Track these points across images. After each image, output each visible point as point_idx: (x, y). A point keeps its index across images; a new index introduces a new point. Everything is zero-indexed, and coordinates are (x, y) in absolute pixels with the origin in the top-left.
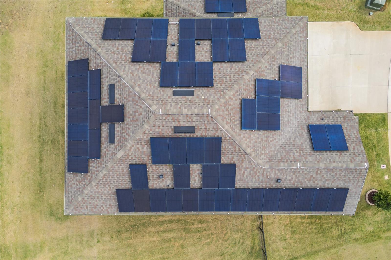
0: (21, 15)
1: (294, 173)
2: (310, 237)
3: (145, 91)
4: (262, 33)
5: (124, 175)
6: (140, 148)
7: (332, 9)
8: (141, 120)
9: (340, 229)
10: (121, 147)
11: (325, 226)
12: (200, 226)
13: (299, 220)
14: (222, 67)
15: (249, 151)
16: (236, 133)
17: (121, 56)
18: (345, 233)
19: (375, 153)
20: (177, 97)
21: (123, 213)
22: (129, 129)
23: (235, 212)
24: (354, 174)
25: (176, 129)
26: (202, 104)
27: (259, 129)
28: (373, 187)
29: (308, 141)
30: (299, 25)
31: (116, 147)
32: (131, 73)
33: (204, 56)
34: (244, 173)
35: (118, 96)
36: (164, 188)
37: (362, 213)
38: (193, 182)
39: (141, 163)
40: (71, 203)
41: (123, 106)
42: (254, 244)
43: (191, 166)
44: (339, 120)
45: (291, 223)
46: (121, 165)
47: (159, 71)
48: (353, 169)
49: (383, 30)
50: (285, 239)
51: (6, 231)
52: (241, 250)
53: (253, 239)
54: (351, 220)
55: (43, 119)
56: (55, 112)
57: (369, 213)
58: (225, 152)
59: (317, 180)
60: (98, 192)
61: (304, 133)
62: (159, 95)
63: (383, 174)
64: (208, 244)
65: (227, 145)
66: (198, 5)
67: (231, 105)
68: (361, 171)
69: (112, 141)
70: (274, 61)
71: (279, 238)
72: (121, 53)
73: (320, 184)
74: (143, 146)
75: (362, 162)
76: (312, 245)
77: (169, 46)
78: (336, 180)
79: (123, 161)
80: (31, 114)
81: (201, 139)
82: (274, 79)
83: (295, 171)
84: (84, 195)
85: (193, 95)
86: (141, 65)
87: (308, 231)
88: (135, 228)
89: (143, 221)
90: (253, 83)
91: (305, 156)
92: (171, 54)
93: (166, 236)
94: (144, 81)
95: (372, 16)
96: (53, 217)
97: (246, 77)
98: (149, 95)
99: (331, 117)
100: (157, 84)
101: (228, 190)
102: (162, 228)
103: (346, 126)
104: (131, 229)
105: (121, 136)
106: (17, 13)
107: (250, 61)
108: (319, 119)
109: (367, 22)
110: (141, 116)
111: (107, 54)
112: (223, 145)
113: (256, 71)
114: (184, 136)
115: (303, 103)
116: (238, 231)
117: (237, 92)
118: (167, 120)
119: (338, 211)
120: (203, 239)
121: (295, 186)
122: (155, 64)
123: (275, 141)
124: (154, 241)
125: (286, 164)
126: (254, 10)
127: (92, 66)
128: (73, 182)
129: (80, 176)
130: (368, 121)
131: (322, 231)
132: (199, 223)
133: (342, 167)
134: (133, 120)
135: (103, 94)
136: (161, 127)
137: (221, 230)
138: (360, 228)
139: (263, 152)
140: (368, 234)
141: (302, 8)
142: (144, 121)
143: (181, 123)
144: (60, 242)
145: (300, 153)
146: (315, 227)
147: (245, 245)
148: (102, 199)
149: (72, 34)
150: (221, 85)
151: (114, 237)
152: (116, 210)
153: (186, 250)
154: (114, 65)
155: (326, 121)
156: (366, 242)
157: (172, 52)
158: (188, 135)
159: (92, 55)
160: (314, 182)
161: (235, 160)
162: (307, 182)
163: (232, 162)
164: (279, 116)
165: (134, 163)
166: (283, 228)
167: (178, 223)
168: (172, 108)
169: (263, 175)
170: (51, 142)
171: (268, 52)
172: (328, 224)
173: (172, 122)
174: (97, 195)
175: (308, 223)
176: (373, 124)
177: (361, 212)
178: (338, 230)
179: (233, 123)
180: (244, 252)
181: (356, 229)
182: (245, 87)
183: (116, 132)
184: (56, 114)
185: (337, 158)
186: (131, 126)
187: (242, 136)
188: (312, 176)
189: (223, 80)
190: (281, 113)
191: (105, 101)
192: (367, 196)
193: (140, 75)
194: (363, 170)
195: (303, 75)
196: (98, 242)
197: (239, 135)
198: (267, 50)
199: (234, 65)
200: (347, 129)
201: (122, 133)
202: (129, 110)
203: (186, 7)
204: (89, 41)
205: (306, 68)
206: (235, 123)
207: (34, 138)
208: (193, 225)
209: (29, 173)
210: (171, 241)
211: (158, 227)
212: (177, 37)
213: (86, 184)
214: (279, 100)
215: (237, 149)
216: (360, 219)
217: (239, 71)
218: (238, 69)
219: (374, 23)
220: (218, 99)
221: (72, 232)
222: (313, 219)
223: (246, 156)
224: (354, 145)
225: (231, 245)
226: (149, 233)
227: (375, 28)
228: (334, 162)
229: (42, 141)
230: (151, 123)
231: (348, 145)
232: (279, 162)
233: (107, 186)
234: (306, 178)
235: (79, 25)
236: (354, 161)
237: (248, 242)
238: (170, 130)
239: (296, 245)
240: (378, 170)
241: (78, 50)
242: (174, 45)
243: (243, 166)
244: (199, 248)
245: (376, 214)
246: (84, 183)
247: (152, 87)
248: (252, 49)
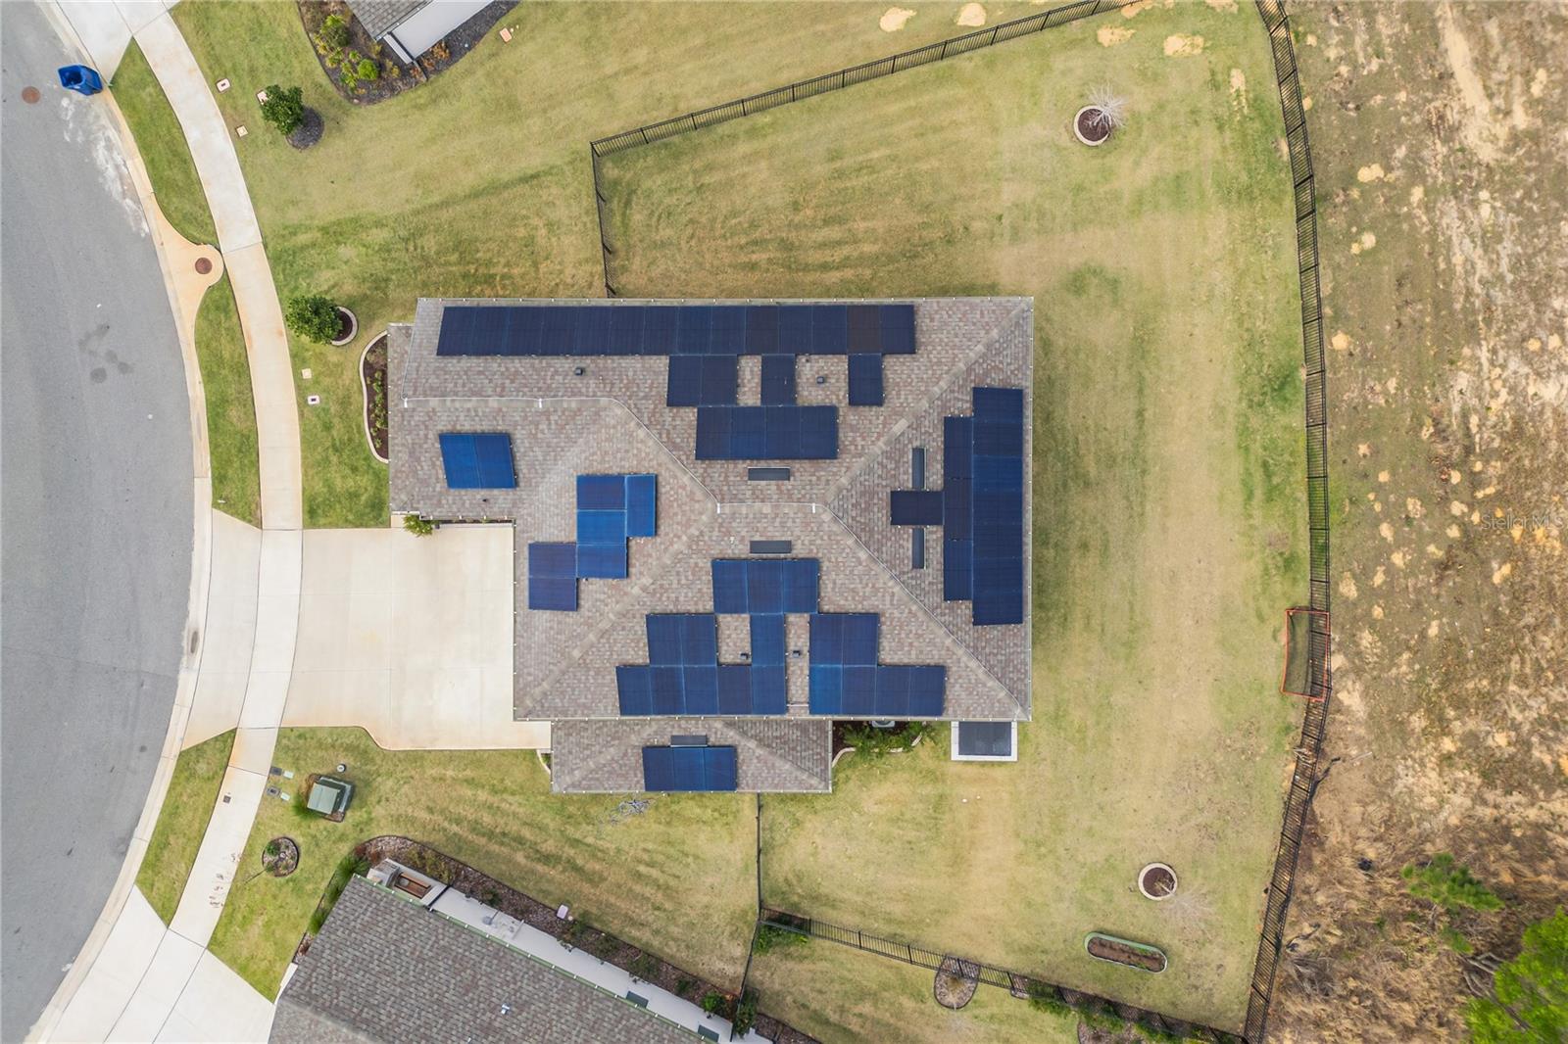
0: (1194, 772)
1: (549, 387)
2: (491, 231)
3: (847, 550)
4: (612, 680)
5: (898, 384)
6: (859, 439)
7: (434, 779)
8: (854, 493)
9: (419, 250)
10: (898, 440)
11: (454, 257)
12: (754, 257)
13: (516, 271)
14: (696, 604)
15: (641, 433)
16: (667, 469)
17: (901, 628)
18: (406, 240)
19: (334, 433)
20: (783, 539)
21: (908, 301)
22: (880, 477)
23: (669, 305)
24: (427, 385)
25: (786, 475)
26: (734, 524)
27: (620, 478)
28: (340, 350)
29: (518, 454)
30: (534, 700)
31: (910, 441)
32: (878, 590)
33: (732, 627)
34: (651, 387)
35: (905, 544)
36: (817, 357)
37: (365, 289)
38: (756, 369)
39: (861, 408)
40: (1017, 323)
41: (894, 522)
42: (624, 215)
43: (758, 403)
44: (450, 498)
45: (536, 265)
46: (902, 404)
47: (822, 594)
48: (430, 395)
49: (312, 729)
50: (549, 225)
51: (1227, 242)
52: (655, 198)
53: (625, 225)
54: (392, 272)
55: (1135, 515)
56: (1105, 533)
57: (349, 288)
58: (689, 431)
59: (502, 374)
60: (954, 347)
61: (525, 471)
62: (819, 542)
63: (316, 381)
64: (734, 214)
65: (684, 445)
66: (752, 767)
67: (678, 524)
68: (415, 391)
69: (919, 453)
70: (589, 618)
71: (563, 229)
72: (903, 636)
73: (495, 365)
74: (853, 442)
75: (414, 410)
76: (485, 212)
77: (806, 650)
78: (462, 373)
79: (896, 414)
80: (1164, 529)
81: (736, 456)
82: (590, 580)
83: (547, 391)
84: (984, 340)
85: (753, 543)
86: (860, 609)
87: (493, 246)
88: (910, 251)
89: (891, 267)
90: (633, 570)
91: (526, 422)
92: (799, 632)
93: (835, 233)
94: (851, 572)
95: (340, 762)
96: (1110, 276)
97: (646, 581)
98: (838, 542)
99: (467, 505)
100: (825, 566)
101: (684, 351)
102: (846, 250)
103: (439, 485)
104: (919, 249)
105: (897, 462)
106: (1202, 776)
107: (638, 616)
108: (492, 501)
109: (350, 749)
110: (854, 501)
111: (932, 632)
112: (693, 444)
113: (626, 594)
114: (770, 462)
115: (526, 535)
116: (663, 245)
117: (666, 549)
118: (803, 492)
119: (455, 308)
120: (746, 225)
121: (545, 361)
122: (832, 611)
123: (587, 454)
124: (864, 219)
125: (565, 405)
126: (625, 754)
127: (965, 608)
128: (1012, 367)
129: (994, 380)
130: (350, 510)
131: (462, 247)
132: (756, 264)
133: (453, 401)
134: (873, 494)
135: (939, 549)
136: (814, 478)
137: (704, 247)
138: (370, 252)
139: (612, 431)
140: (352, 237)
141: (508, 782)
142: (848, 491)
143: (774, 488)
144: (1092, 216)
145: (537, 429)
146: (479, 255)
147: (645, 212)
148: (948, 333)
149: (1015, 682)
150: (696, 564)
151: (961, 230)
152: (922, 309)
153: (789, 198)
154: (914, 608)
155: (478, 497)
156: (355, 220)
157: (799, 637)
158: (762, 464)
159: (966, 633)
160: (507, 369)
161: (668, 414)
162: (521, 369)
163: (675, 410)
164: (580, 504)
165: (874, 408)
166: (555, 252)
167: (807, 265)
168: (792, 515)
169: (613, 384)
170: (1114, 461)
171: (602, 637)
172: (447, 263)
173: (793, 489)
174: (956, 340)
175: (495, 265)
176: (340, 502)
177: (368, 292)
178: (423, 248)
179: (671, 489)
180: (649, 194)
181: (380, 249)
182: (650, 561)
183: (910, 471)
184: (1102, 527)
185: (462, 418)
186: (876, 482)
187: (655, 462)
188: (512, 382)
189: (693, 575)
190: (575, 511)
191: (934, 535)
192: (355, 329)
193: (860, 586)
194: (411, 393)
195: (527, 593)
196: (1000, 218)
197: (660, 465)
198: (603, 641)
199: (671, 608)
200: (437, 478)
201: (897, 468)
202: (881, 515)
203: (779, 763)
204: (973, 664)
205: (518, 610)
206: (668, 488)
207: (1157, 468)
208: (770, 260)
209: (1171, 384)
210: (824, 220)
211: (855, 254)
212: (789, 672)
213: (981, 365)
214: (579, 537)
215: (664, 436)
216: (372, 275)
217: (662, 595)
218: (664, 599)
219: (333, 746)
220: (702, 533)
221: (1063, 240)
222: (484, 275)
223: (647, 423)
224: (425, 446)
225: (679, 210)
226: (876, 240)
227: (331, 734)
228: (469, 410)
229: (1139, 462)
230: (833, 488)
231: (438, 445)
232: (579, 410)
233: (935, 360)
234: (524, 377)
235: (999, 701)
236: (427, 413)
237: (637, 217)
238: (797, 474)
239: (524, 212)
240: (326, 390)
241: (999, 647)
242: (795, 652)
243: (654, 402)
244: (755, 203)
245: (333, 287)
246: (985, 366)
247: (833, 560)
248: (633, 645)
